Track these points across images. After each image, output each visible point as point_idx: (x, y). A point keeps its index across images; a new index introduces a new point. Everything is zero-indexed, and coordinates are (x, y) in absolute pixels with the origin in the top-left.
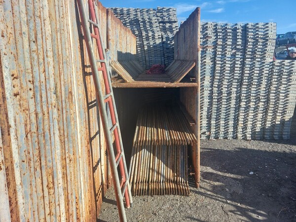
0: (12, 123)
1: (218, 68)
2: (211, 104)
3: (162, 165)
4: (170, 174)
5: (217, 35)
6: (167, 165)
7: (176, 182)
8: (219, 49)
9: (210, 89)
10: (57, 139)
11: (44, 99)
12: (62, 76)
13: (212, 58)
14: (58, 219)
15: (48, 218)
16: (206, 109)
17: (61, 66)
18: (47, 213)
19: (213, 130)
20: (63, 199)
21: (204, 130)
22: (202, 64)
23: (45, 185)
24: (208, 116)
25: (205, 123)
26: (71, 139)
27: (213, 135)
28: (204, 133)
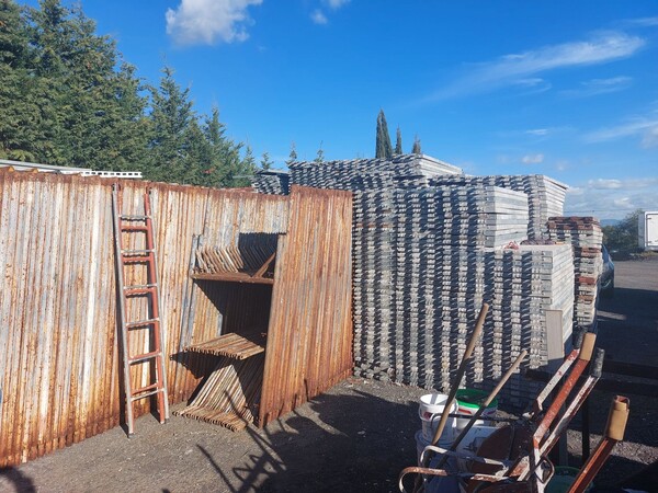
1: (402, 258)
5: (398, 208)
8: (401, 229)
9: (393, 292)
12: (67, 267)
13: (392, 243)
14: (37, 379)
15: (24, 371)
16: (385, 325)
17: (68, 258)
18: (24, 366)
19: (400, 366)
20: (47, 365)
21: (385, 364)
22: (378, 252)
23: (26, 344)
24: (392, 341)
25: (384, 350)
26: (72, 319)
27: (400, 376)
28: (385, 371)
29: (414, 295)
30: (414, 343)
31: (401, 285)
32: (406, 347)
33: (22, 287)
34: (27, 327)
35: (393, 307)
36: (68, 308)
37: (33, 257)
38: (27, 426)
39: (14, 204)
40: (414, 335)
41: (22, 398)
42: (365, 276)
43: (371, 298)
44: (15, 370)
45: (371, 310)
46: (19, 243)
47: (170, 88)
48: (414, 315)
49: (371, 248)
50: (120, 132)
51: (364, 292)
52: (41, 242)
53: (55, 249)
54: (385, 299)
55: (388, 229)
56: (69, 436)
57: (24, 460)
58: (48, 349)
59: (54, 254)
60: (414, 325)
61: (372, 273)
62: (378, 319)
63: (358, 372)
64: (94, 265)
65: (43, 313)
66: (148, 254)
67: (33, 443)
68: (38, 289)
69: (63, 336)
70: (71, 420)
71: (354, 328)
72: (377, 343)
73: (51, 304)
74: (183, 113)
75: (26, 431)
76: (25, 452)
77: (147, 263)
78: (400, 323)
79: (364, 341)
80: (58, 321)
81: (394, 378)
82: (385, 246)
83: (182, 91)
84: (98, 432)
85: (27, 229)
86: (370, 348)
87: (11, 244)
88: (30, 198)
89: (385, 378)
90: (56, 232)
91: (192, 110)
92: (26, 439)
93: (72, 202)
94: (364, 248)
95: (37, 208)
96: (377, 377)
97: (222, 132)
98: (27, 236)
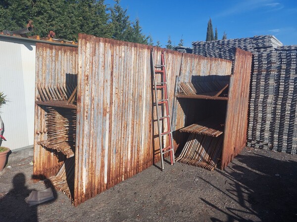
0: (113, 101)
1: (282, 88)
2: (274, 119)
3: (204, 151)
4: (207, 157)
5: (281, 61)
6: (207, 152)
7: (208, 163)
8: (283, 73)
9: (274, 106)
10: (131, 112)
11: (126, 97)
12: (136, 89)
13: (276, 80)
14: (127, 142)
15: (122, 139)
16: (268, 123)
17: (136, 85)
18: (122, 137)
19: (276, 143)
20: (130, 136)
21: (266, 141)
22: (267, 85)
23: (123, 126)
24: (272, 130)
25: (267, 135)
26: (138, 115)
27: (275, 147)
28: (267, 144)
29: (288, 107)
30: (286, 131)
31: (280, 102)
32: (281, 134)
33: (121, 99)
34: (123, 118)
35: (274, 113)
36: (137, 109)
37: (125, 84)
38: (124, 164)
39: (118, 57)
40: (286, 127)
41: (122, 151)
42: (257, 97)
43: (260, 109)
44: (120, 138)
45: (260, 115)
46: (120, 77)
47: (118, 9)
48: (287, 118)
49: (262, 83)
50: (102, 30)
51: (256, 106)
52: (127, 77)
53: (132, 81)
54: (269, 109)
55: (274, 73)
56: (137, 169)
57: (123, 180)
58: (130, 129)
59: (132, 83)
60: (287, 123)
61: (262, 96)
62: (264, 120)
63: (249, 144)
64: (145, 89)
65: (128, 112)
66: (162, 85)
67: (126, 172)
68: (127, 100)
69: (135, 123)
70: (138, 162)
71: (248, 123)
72: (262, 131)
73: (131, 108)
74: (125, 21)
75: (123, 166)
76: (123, 176)
77: (162, 89)
78: (278, 122)
79: (254, 129)
80: (133, 115)
81: (271, 148)
82: (272, 82)
83: (124, 11)
84: (147, 168)
85: (122, 70)
86: (258, 133)
87: (117, 77)
88: (123, 55)
89: (266, 148)
90: (132, 72)
91: (129, 20)
92: (123, 170)
93: (138, 57)
94: (258, 83)
95: (126, 60)
96: (261, 148)
97: (141, 31)
98: (122, 74)
